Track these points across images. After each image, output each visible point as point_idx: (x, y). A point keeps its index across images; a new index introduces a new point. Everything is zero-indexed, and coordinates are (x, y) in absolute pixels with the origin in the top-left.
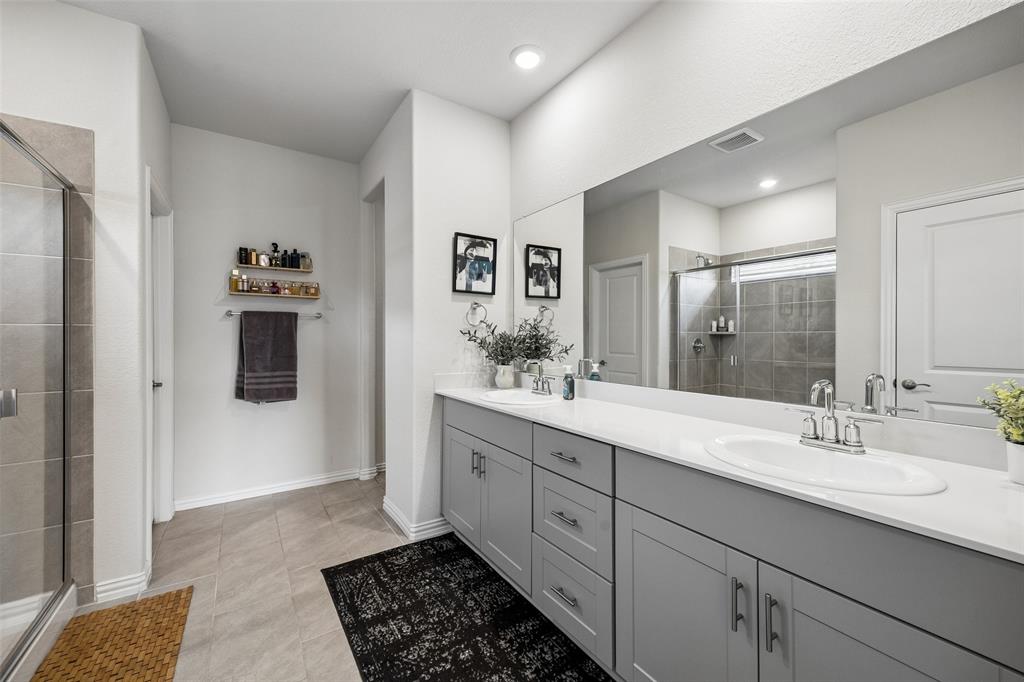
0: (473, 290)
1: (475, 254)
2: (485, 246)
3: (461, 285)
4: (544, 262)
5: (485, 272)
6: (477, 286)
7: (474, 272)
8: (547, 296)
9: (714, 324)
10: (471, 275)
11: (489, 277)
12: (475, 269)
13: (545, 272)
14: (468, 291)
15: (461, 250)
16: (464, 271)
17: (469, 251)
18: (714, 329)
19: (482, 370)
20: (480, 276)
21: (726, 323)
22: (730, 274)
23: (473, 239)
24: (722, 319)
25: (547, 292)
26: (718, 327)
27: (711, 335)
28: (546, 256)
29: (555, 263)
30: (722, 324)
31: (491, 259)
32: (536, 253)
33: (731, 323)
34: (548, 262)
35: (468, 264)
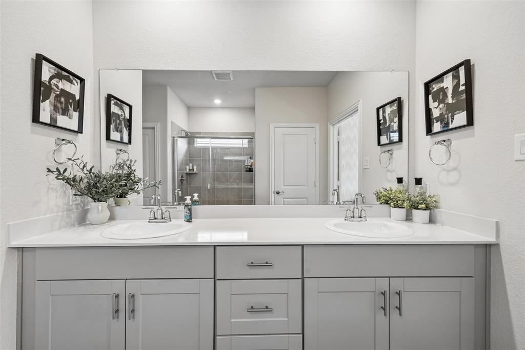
0: (58, 124)
1: (61, 86)
2: (71, 82)
3: (45, 116)
4: (120, 113)
5: (71, 109)
6: (62, 121)
7: (59, 105)
8: (121, 142)
9: (188, 167)
10: (56, 109)
11: (76, 115)
12: (61, 103)
13: (120, 121)
14: (53, 125)
15: (45, 77)
16: (48, 101)
17: (54, 81)
18: (188, 170)
19: (68, 210)
20: (65, 112)
21: (193, 167)
22: (194, 142)
23: (60, 71)
24: (191, 165)
25: (122, 138)
26: (189, 169)
27: (186, 173)
28: (121, 108)
29: (127, 116)
30: (191, 168)
31: (77, 98)
32: (116, 104)
33: (195, 167)
34: (123, 114)
35: (53, 96)
